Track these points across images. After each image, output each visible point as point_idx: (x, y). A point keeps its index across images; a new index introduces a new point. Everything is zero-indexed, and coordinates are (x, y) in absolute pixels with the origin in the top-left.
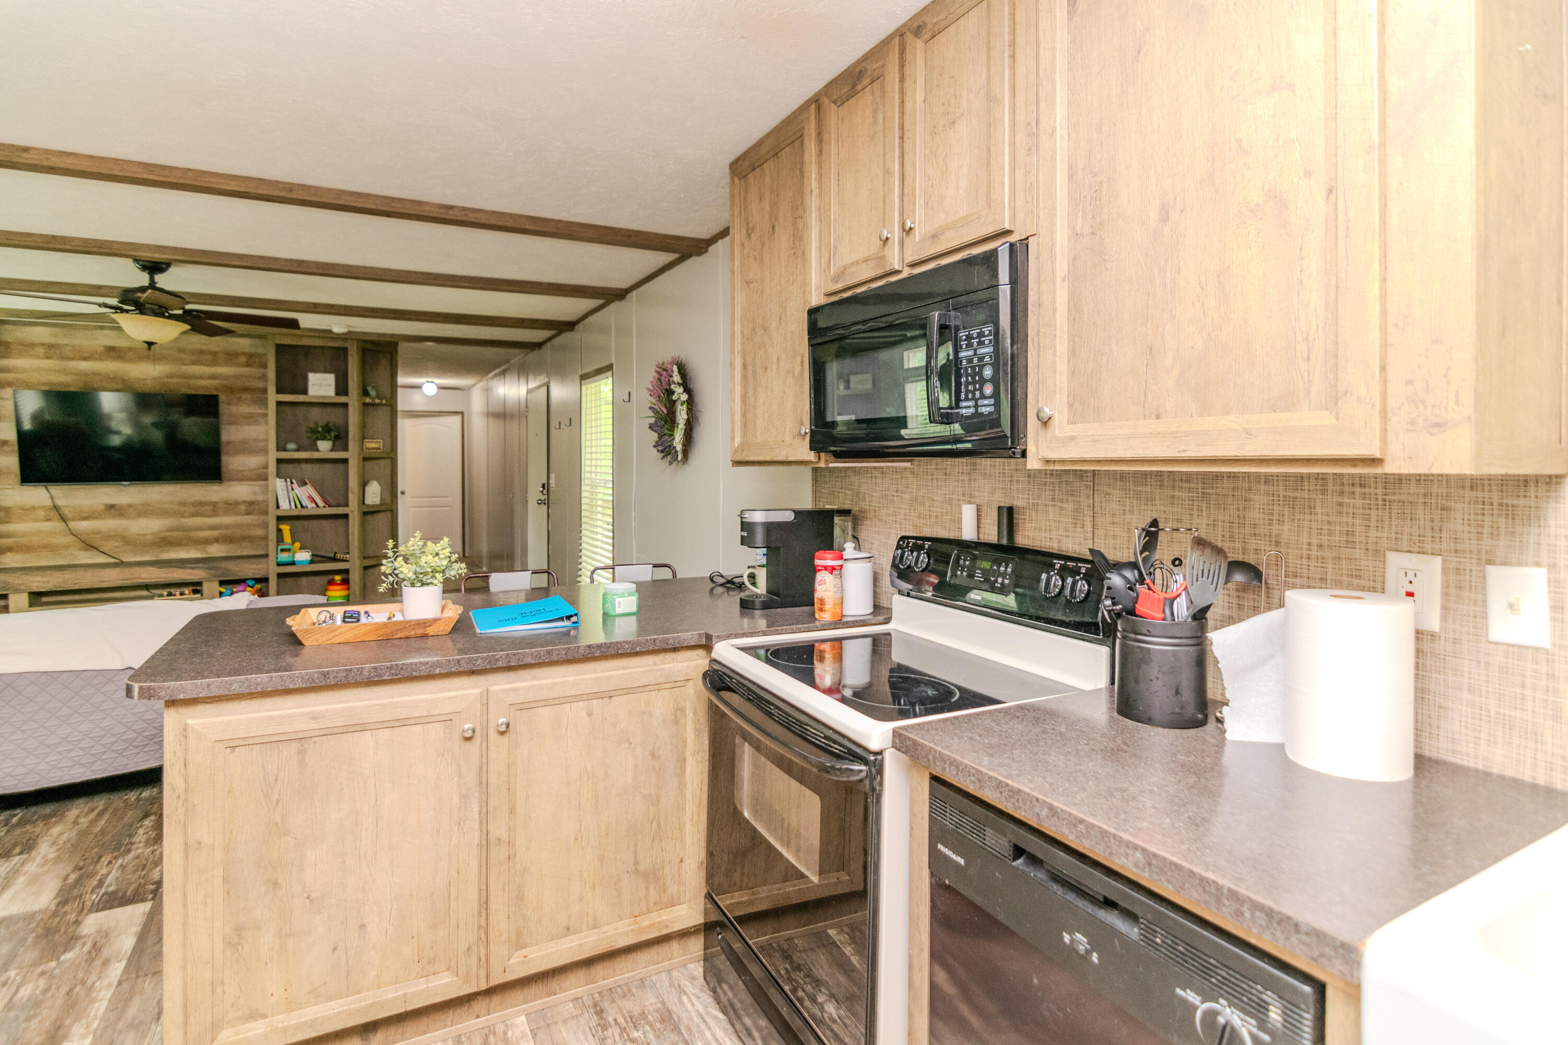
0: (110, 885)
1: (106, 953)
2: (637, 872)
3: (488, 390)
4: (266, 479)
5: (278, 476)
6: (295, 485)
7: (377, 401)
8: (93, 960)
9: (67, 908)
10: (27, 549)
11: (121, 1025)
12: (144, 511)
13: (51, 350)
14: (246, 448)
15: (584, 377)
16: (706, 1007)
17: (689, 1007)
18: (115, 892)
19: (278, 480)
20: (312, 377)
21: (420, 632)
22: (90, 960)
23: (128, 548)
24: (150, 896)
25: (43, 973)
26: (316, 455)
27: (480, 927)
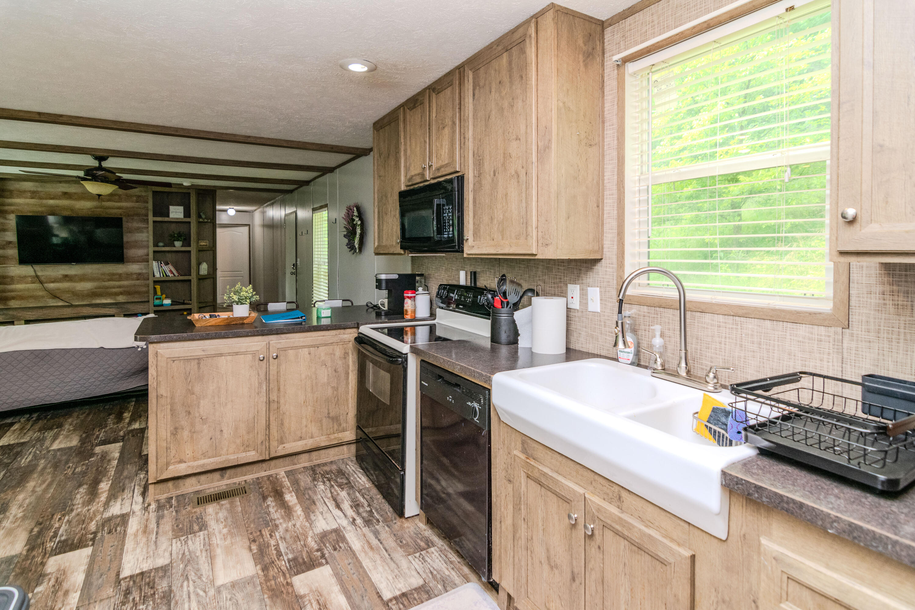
1: (108, 458)
2: (329, 417)
3: (264, 213)
4: (148, 262)
5: (154, 260)
6: (163, 265)
7: (206, 220)
8: (103, 460)
9: (86, 445)
10: (21, 298)
11: (122, 477)
12: (83, 278)
13: (34, 194)
14: (136, 245)
15: (314, 210)
17: (350, 469)
18: (105, 440)
19: (154, 262)
20: (172, 208)
21: (241, 322)
23: (75, 297)
26: (174, 249)
27: (266, 434)
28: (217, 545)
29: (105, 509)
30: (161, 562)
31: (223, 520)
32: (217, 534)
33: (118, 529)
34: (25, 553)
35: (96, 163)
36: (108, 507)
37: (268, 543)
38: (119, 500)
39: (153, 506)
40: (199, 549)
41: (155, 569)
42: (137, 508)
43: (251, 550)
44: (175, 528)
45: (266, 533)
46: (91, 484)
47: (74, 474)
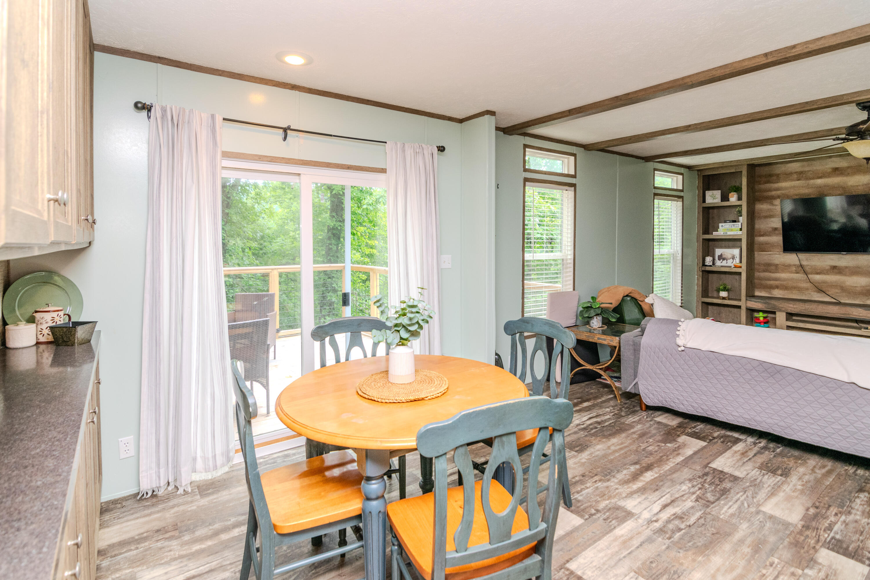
0: (697, 429)
1: (680, 451)
8: (675, 451)
9: (679, 429)
10: (785, 288)
11: (669, 477)
12: (854, 271)
13: (801, 175)
18: (697, 432)
22: (674, 450)
23: (844, 294)
24: (708, 441)
25: (658, 446)
29: (626, 497)
33: (613, 522)
36: (630, 497)
38: (643, 497)
39: (657, 525)
42: (646, 515)
46: (644, 467)
47: (644, 450)
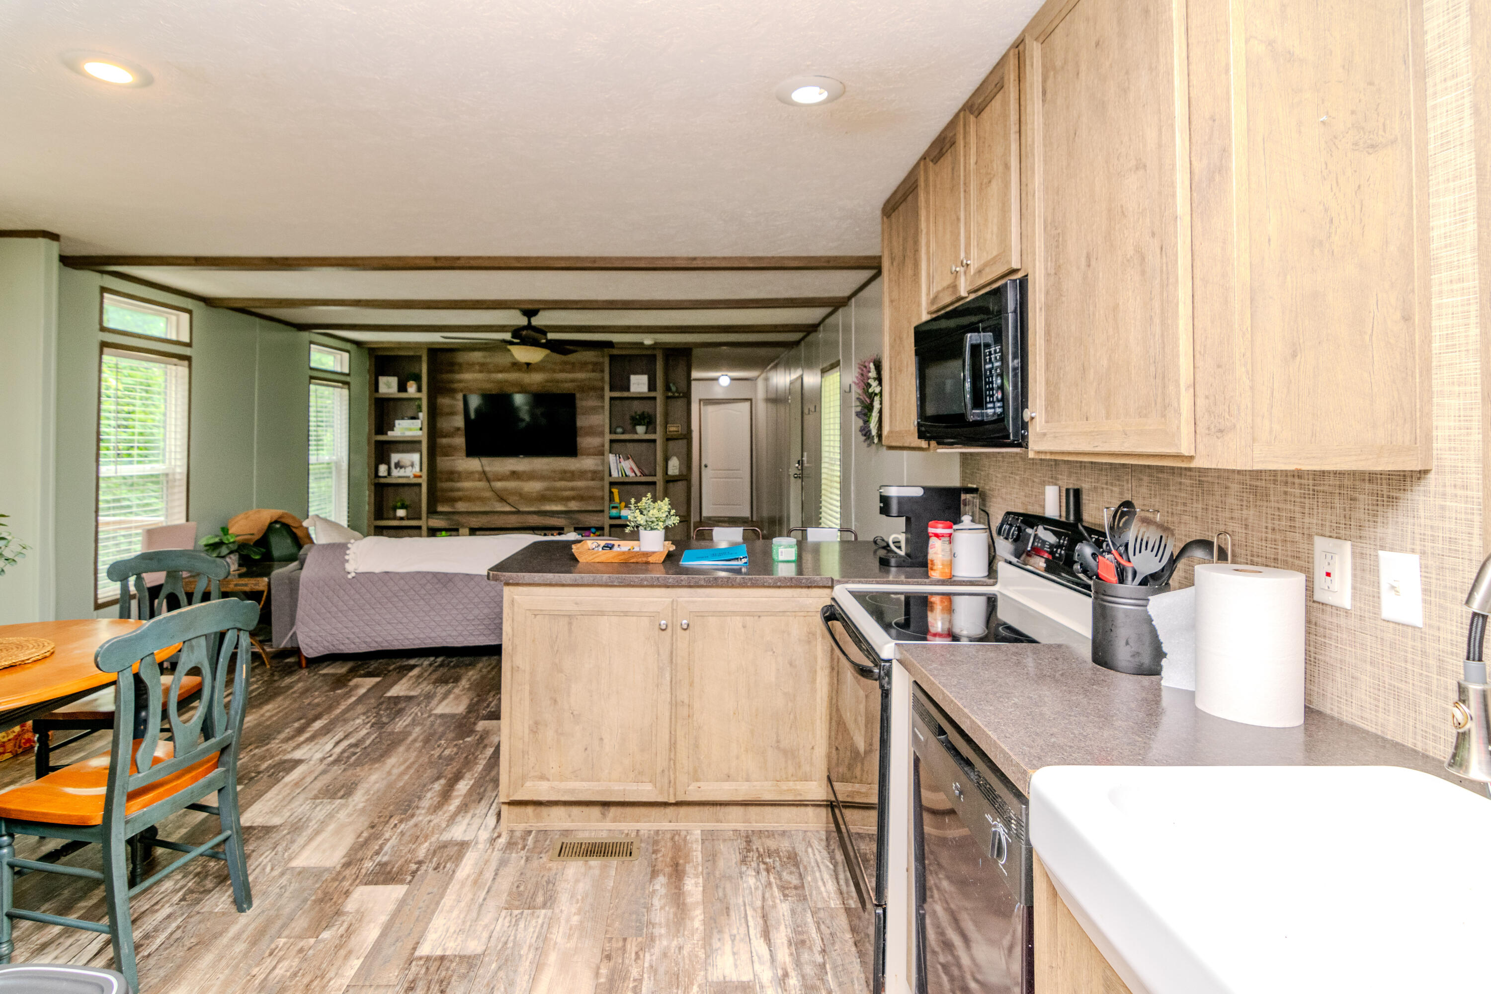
2: (778, 748)
3: (767, 379)
4: (603, 454)
5: (611, 452)
6: (622, 459)
7: (676, 395)
10: (468, 499)
11: (487, 778)
12: (531, 476)
13: (483, 367)
14: (593, 431)
15: (824, 371)
16: (823, 859)
17: (811, 855)
19: (611, 455)
20: (634, 378)
21: (644, 559)
23: (523, 501)
26: (635, 437)
27: (670, 759)
28: (556, 943)
29: (447, 826)
30: (474, 947)
31: (580, 897)
32: (563, 922)
33: (449, 865)
34: (338, 868)
35: (523, 321)
36: (452, 823)
37: (628, 971)
38: (469, 815)
39: (502, 840)
40: (528, 942)
41: (460, 957)
42: (484, 835)
43: (597, 975)
44: (514, 889)
45: (632, 947)
46: (450, 779)
47: (440, 757)
